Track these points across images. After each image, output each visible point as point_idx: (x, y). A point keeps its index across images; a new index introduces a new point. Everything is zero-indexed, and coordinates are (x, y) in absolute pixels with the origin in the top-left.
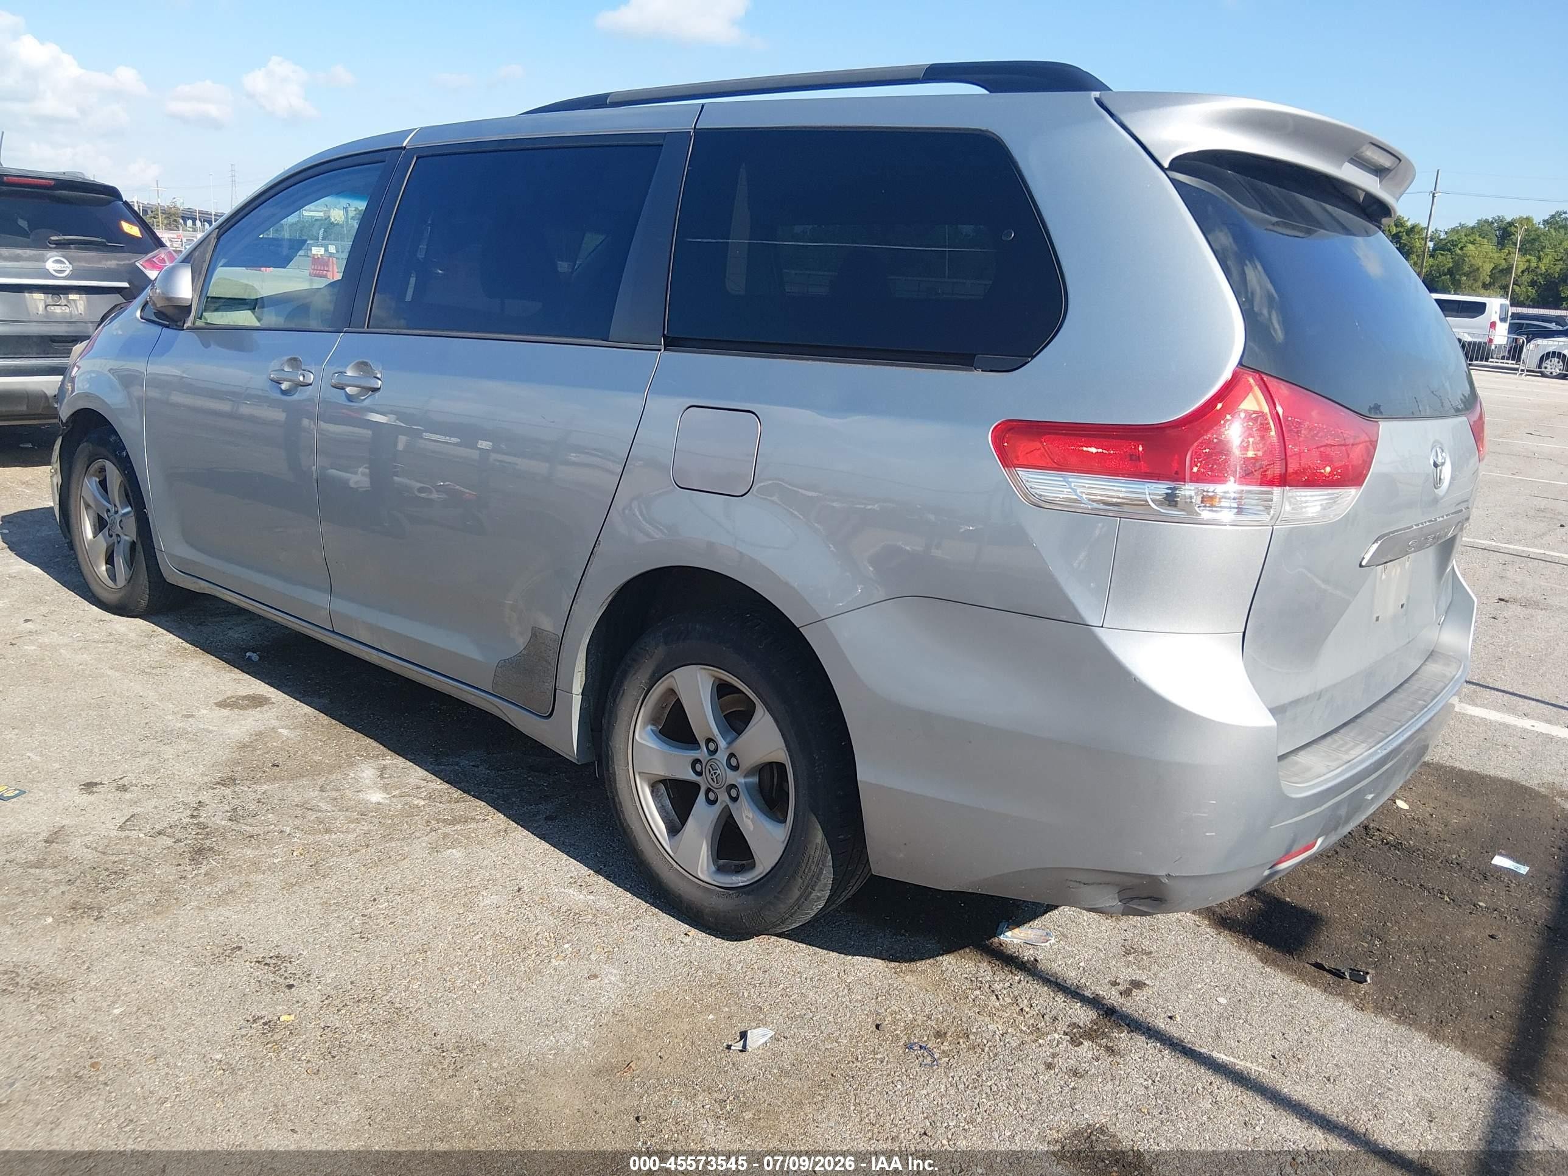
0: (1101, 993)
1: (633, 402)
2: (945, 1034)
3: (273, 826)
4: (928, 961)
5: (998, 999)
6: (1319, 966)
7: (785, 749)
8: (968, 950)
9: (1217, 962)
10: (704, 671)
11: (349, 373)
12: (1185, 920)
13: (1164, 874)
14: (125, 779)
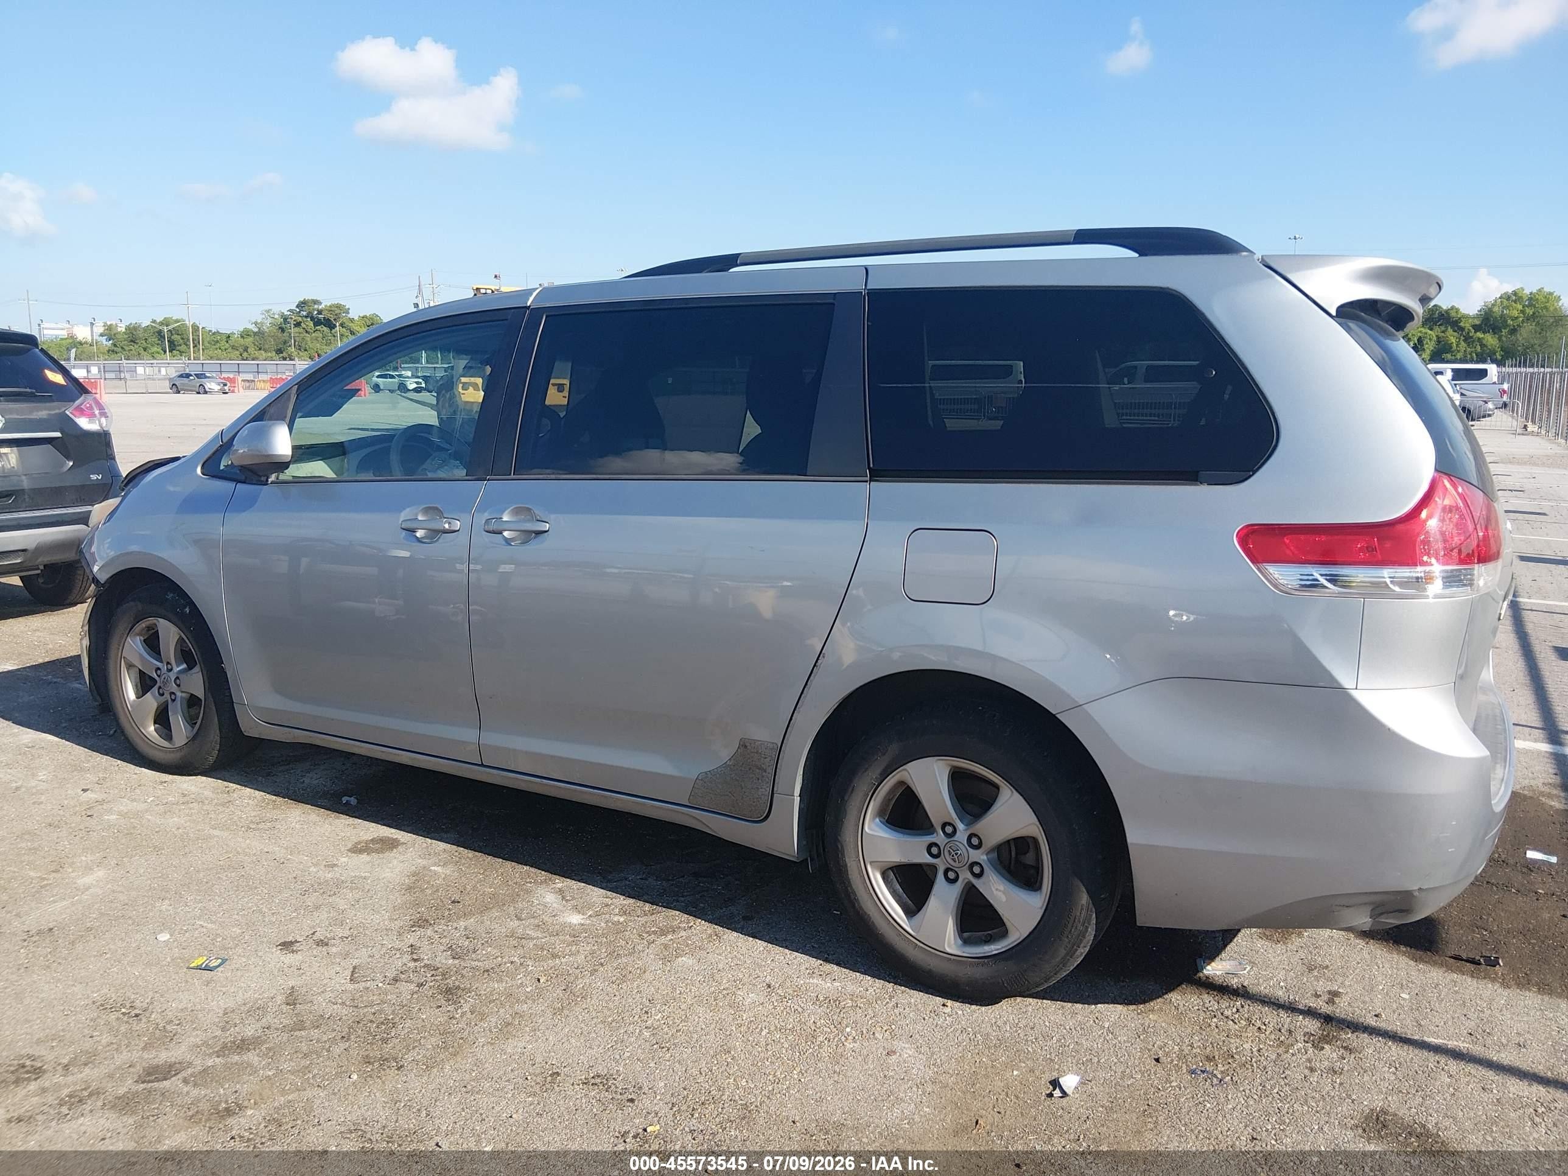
0: (1312, 1005)
1: (853, 530)
2: (1214, 1057)
3: (500, 959)
4: (1158, 1000)
5: (1235, 1023)
6: (1457, 958)
7: (1038, 823)
8: (1184, 986)
9: (1381, 966)
10: (941, 762)
11: (505, 518)
12: (1336, 937)
13: (1416, 888)
14: (316, 934)
